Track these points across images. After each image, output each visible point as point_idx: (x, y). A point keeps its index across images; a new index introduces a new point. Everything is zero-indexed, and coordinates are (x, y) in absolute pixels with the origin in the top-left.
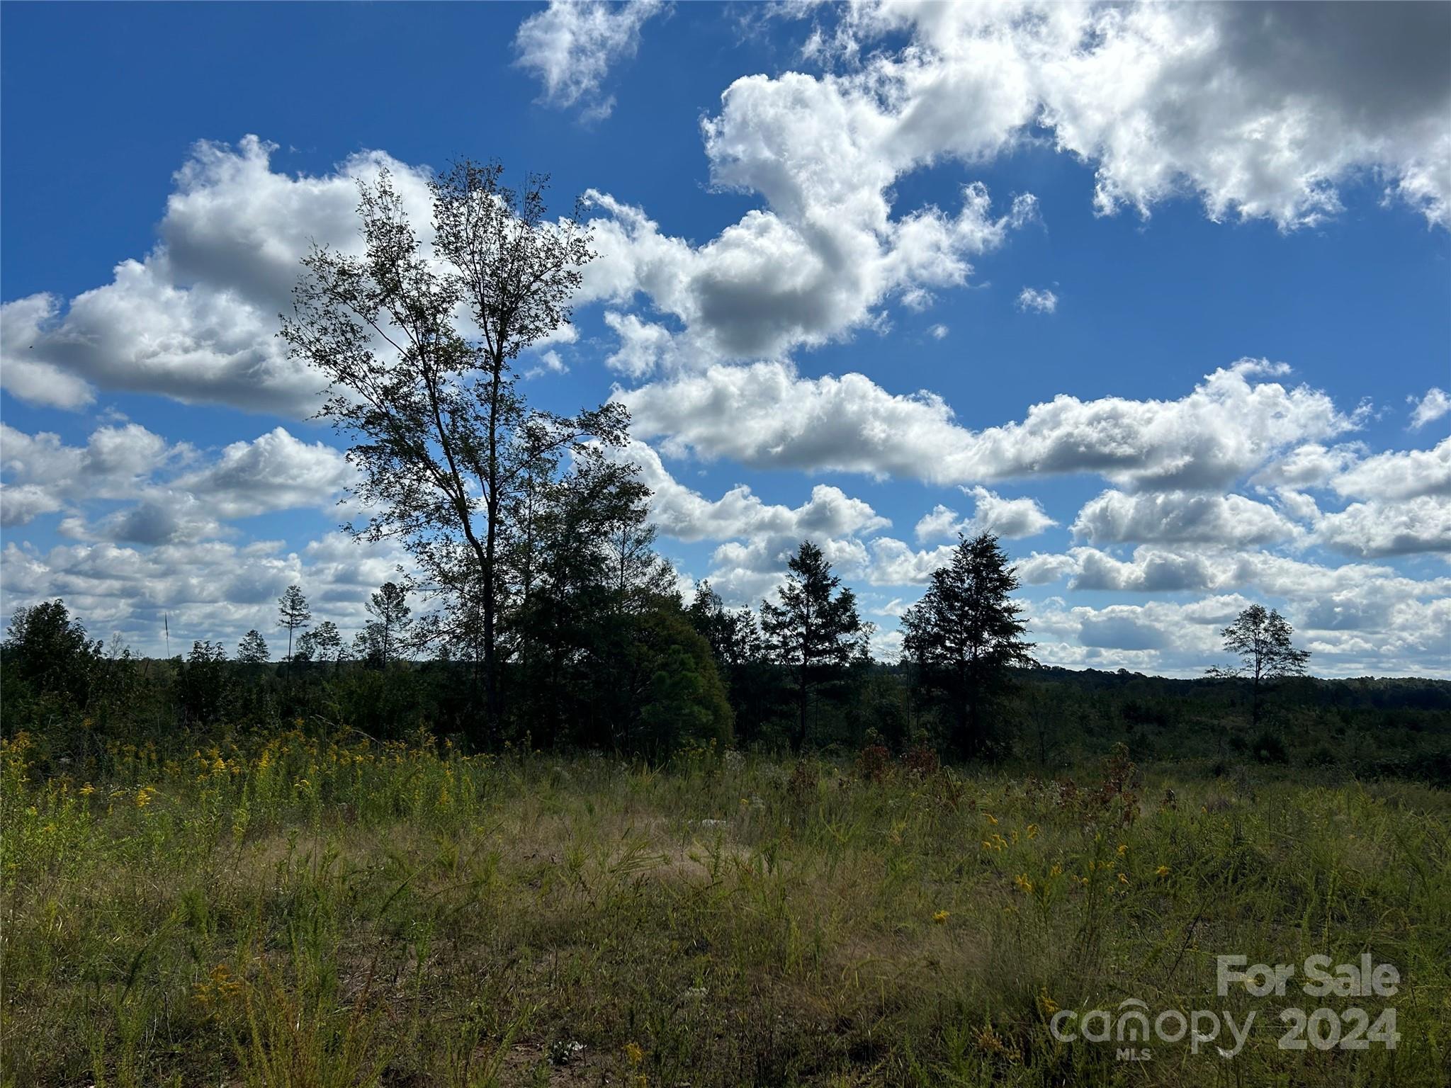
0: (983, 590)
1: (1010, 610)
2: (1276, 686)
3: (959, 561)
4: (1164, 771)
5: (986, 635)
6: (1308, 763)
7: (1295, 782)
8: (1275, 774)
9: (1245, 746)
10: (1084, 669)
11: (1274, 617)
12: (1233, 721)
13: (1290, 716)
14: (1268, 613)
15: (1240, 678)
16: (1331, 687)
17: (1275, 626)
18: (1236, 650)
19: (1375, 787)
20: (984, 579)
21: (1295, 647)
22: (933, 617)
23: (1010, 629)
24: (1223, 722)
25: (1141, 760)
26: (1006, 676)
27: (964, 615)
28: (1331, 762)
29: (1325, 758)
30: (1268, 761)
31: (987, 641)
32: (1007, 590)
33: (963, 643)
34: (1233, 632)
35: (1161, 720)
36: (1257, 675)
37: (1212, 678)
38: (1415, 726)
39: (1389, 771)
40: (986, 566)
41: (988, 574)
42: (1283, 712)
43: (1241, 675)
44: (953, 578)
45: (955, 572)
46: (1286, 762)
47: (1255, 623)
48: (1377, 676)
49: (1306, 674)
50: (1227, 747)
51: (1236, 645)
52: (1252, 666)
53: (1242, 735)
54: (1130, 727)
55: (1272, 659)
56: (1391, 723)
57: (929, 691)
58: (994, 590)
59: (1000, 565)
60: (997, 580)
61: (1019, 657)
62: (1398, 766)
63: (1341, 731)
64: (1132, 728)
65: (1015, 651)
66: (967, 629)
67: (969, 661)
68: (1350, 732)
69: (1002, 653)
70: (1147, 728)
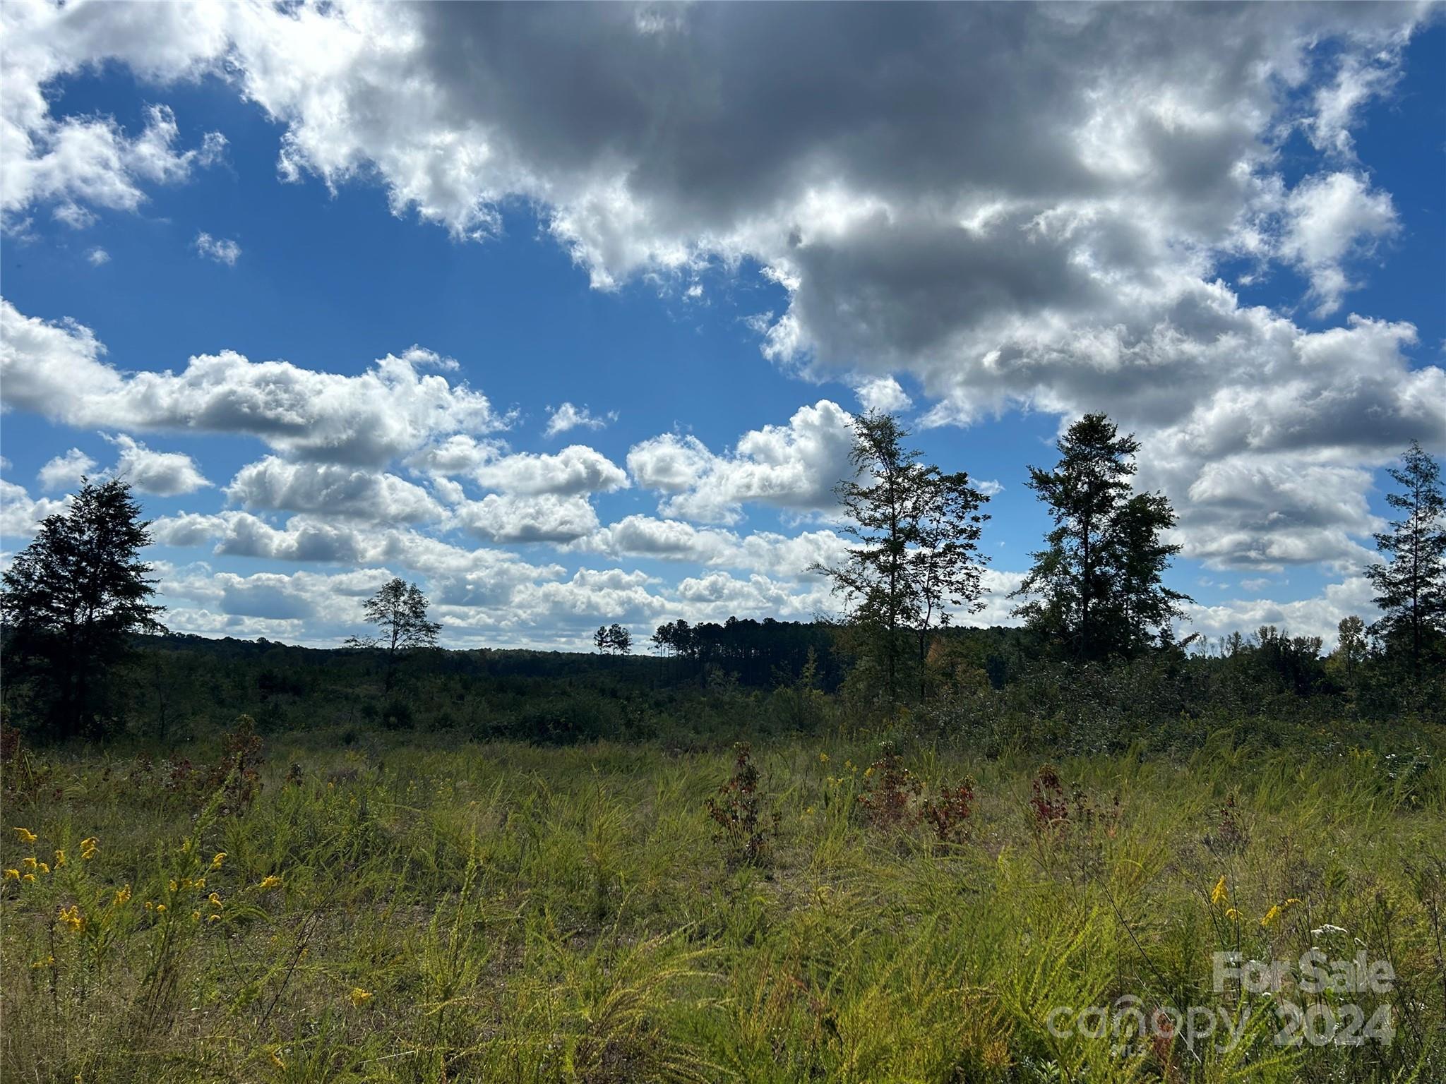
0: (108, 544)
1: (138, 569)
2: (409, 656)
3: (79, 509)
4: (295, 741)
5: (105, 597)
6: (432, 729)
7: (418, 746)
8: (401, 739)
9: (376, 713)
10: (222, 637)
11: (413, 591)
12: (366, 689)
13: (419, 684)
14: (408, 587)
15: (377, 649)
16: (456, 657)
17: (414, 599)
18: (376, 620)
19: (487, 747)
20: (108, 531)
21: (429, 620)
22: (39, 570)
23: (137, 590)
24: (357, 690)
25: (272, 731)
26: (126, 642)
27: (80, 572)
28: (451, 726)
29: (446, 723)
30: (395, 727)
31: (106, 603)
32: (137, 545)
33: (75, 603)
34: (375, 604)
35: (297, 690)
36: (393, 645)
37: (351, 648)
38: (521, 691)
39: (499, 732)
40: (113, 517)
41: (115, 527)
42: (413, 680)
43: (379, 645)
44: (69, 528)
45: (73, 521)
46: (412, 727)
47: (396, 596)
48: (494, 647)
49: (436, 645)
50: (358, 714)
51: (377, 616)
52: (389, 636)
53: (374, 702)
54: (265, 697)
55: (408, 630)
56: (502, 689)
57: (24, 659)
58: (121, 546)
59: (130, 517)
60: (125, 534)
61: (145, 621)
62: (506, 727)
63: (461, 697)
64: (266, 697)
65: (139, 615)
66: (82, 588)
67: (81, 625)
68: (469, 698)
69: (124, 617)
70: (282, 698)
